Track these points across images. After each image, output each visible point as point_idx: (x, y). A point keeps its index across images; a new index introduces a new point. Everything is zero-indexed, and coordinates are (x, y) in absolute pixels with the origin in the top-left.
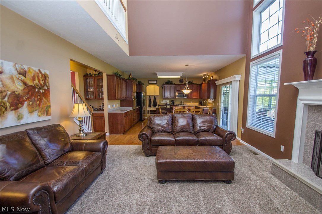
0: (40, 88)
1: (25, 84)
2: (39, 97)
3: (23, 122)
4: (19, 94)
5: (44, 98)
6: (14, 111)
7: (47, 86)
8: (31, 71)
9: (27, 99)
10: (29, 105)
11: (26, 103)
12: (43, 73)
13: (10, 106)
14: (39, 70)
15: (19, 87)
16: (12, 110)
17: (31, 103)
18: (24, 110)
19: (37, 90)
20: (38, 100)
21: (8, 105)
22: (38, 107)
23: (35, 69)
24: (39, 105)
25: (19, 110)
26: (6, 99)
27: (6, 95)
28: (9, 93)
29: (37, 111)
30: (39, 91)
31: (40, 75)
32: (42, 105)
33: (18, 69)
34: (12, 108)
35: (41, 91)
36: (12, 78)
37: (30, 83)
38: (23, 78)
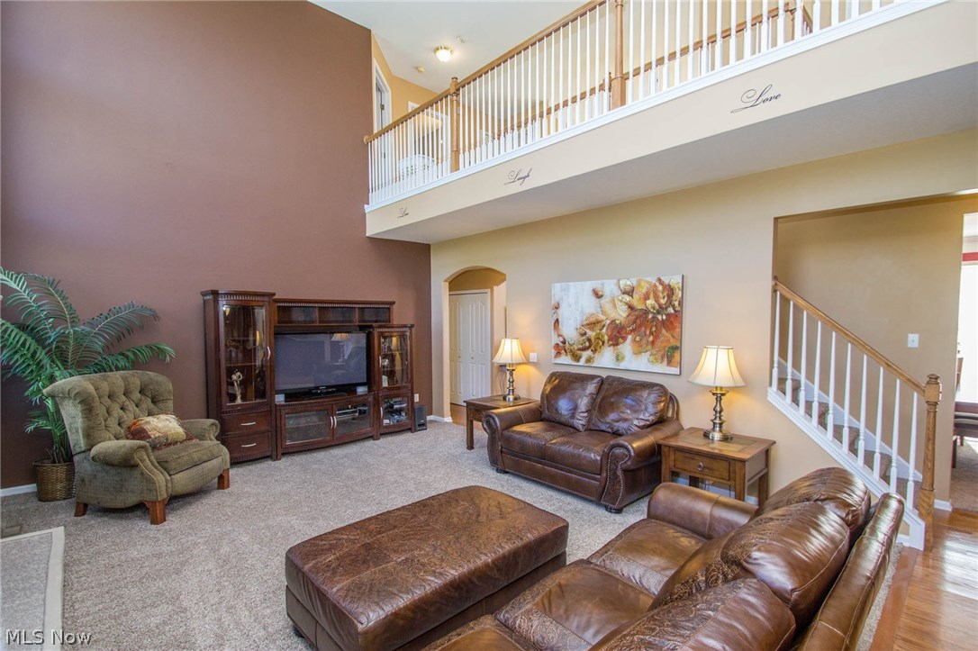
0: (658, 313)
1: (631, 307)
2: (654, 329)
3: (623, 365)
4: (621, 323)
5: (664, 331)
6: (612, 348)
7: (674, 307)
8: (643, 284)
9: (633, 330)
10: (634, 340)
11: (630, 337)
12: (667, 282)
13: (609, 340)
14: (659, 280)
15: (621, 313)
16: (609, 346)
17: (638, 339)
18: (627, 347)
19: (650, 316)
20: (651, 333)
21: (606, 338)
22: (649, 347)
23: (649, 279)
24: (653, 343)
25: (619, 347)
26: (604, 330)
27: (604, 326)
28: (608, 322)
29: (648, 353)
30: (654, 318)
31: (660, 288)
32: (658, 344)
33: (622, 286)
34: (611, 343)
35: (660, 317)
36: (613, 302)
37: (640, 306)
38: (627, 298)
